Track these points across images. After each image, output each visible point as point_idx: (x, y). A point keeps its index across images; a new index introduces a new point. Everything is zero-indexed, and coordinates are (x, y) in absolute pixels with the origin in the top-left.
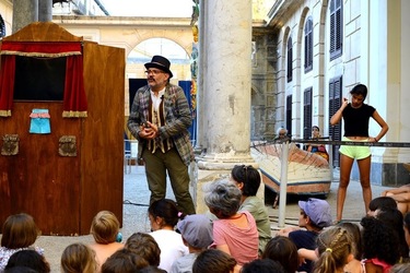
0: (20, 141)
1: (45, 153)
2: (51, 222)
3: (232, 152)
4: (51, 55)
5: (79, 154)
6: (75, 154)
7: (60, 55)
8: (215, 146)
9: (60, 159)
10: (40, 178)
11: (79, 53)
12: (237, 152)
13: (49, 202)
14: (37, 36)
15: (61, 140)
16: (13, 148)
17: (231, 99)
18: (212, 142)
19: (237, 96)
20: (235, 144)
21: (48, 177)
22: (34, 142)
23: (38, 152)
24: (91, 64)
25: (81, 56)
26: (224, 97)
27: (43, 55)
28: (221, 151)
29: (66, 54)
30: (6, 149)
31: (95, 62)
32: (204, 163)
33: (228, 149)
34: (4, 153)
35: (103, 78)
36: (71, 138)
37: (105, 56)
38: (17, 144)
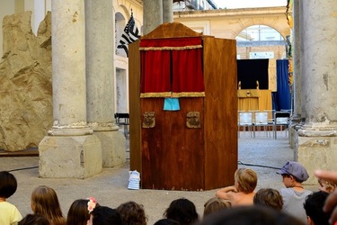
0: (157, 117)
1: (176, 125)
2: (182, 181)
3: (327, 121)
4: (178, 48)
5: (202, 126)
6: (199, 126)
7: (185, 48)
8: (312, 117)
9: (188, 131)
10: (172, 146)
11: (200, 46)
12: (331, 121)
13: (180, 164)
14: (167, 34)
15: (188, 115)
16: (151, 122)
17: (325, 77)
18: (310, 114)
19: (330, 74)
20: (329, 115)
21: (178, 145)
22: (168, 117)
23: (170, 126)
24: (210, 54)
25: (202, 49)
26: (319, 75)
27: (172, 48)
28: (317, 121)
29: (191, 47)
30: (146, 123)
31: (213, 53)
32: (304, 131)
33: (323, 119)
34: (145, 126)
35: (219, 64)
36: (197, 113)
37: (220, 46)
38: (154, 119)
